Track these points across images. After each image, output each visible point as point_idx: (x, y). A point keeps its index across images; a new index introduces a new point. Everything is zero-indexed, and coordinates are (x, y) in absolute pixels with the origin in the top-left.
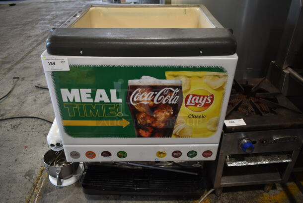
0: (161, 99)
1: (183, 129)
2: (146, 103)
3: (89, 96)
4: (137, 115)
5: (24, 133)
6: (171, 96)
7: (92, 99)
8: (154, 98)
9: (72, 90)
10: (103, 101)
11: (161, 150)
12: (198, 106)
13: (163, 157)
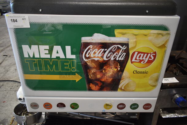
0: (110, 56)
1: (128, 84)
2: (96, 59)
3: (47, 52)
4: (88, 71)
5: (5, 92)
6: (118, 53)
7: (49, 55)
8: (103, 55)
9: (32, 46)
10: (59, 57)
11: (108, 103)
12: (142, 62)
13: (110, 109)
